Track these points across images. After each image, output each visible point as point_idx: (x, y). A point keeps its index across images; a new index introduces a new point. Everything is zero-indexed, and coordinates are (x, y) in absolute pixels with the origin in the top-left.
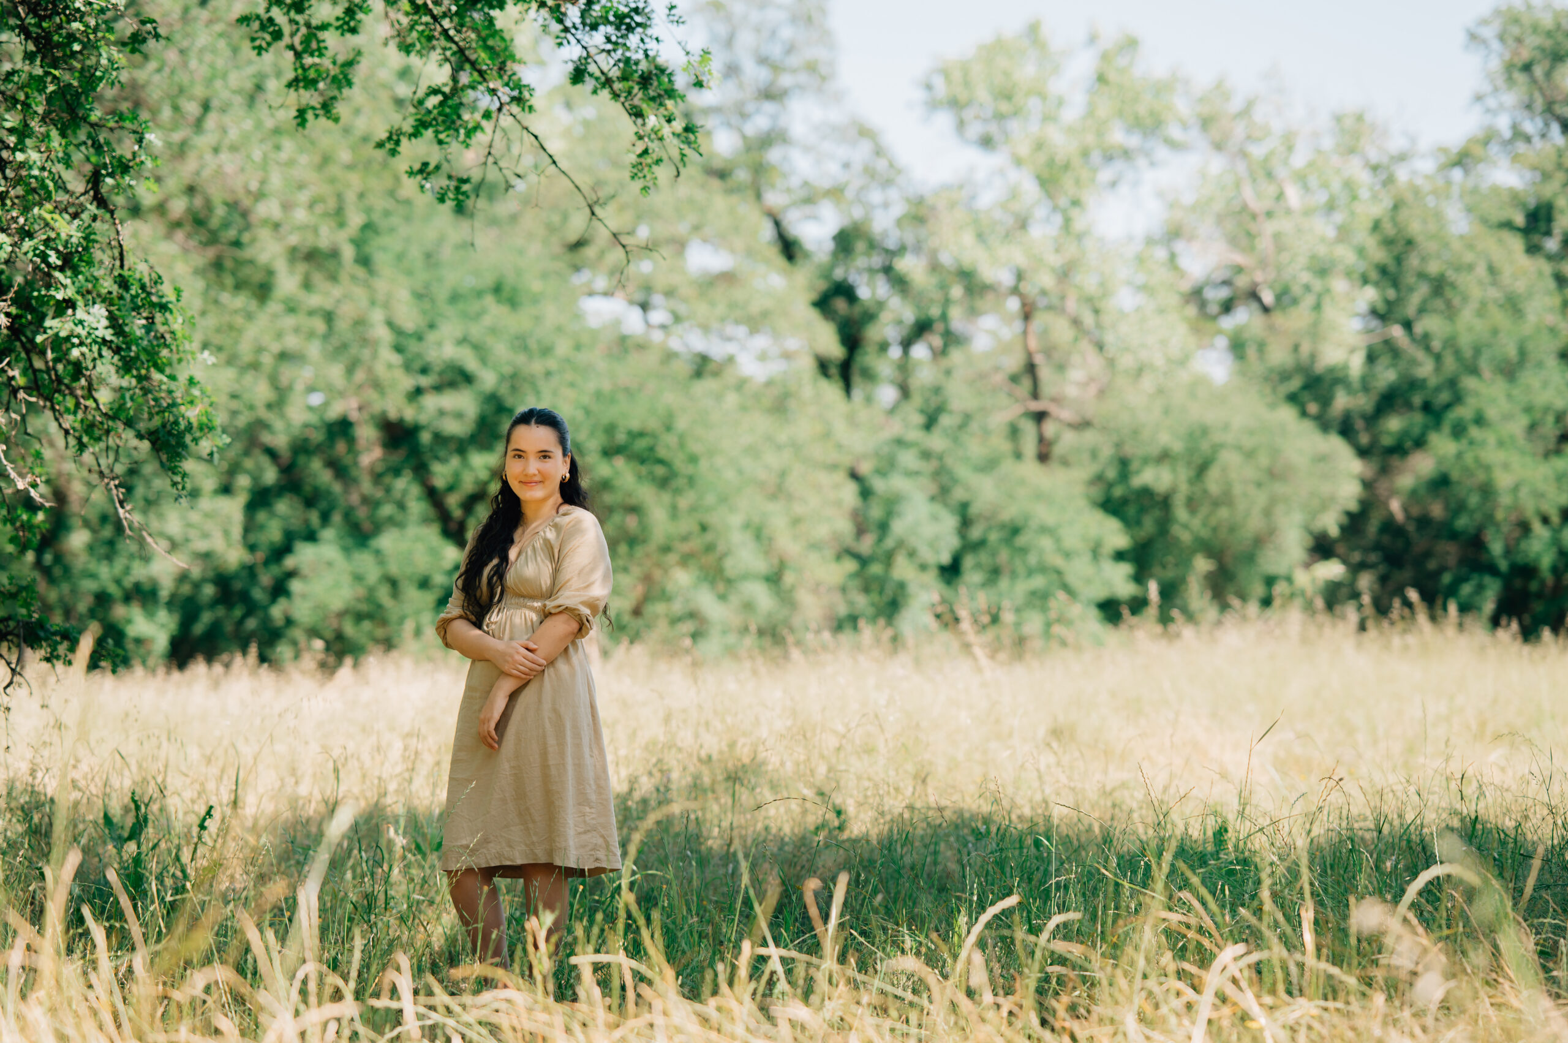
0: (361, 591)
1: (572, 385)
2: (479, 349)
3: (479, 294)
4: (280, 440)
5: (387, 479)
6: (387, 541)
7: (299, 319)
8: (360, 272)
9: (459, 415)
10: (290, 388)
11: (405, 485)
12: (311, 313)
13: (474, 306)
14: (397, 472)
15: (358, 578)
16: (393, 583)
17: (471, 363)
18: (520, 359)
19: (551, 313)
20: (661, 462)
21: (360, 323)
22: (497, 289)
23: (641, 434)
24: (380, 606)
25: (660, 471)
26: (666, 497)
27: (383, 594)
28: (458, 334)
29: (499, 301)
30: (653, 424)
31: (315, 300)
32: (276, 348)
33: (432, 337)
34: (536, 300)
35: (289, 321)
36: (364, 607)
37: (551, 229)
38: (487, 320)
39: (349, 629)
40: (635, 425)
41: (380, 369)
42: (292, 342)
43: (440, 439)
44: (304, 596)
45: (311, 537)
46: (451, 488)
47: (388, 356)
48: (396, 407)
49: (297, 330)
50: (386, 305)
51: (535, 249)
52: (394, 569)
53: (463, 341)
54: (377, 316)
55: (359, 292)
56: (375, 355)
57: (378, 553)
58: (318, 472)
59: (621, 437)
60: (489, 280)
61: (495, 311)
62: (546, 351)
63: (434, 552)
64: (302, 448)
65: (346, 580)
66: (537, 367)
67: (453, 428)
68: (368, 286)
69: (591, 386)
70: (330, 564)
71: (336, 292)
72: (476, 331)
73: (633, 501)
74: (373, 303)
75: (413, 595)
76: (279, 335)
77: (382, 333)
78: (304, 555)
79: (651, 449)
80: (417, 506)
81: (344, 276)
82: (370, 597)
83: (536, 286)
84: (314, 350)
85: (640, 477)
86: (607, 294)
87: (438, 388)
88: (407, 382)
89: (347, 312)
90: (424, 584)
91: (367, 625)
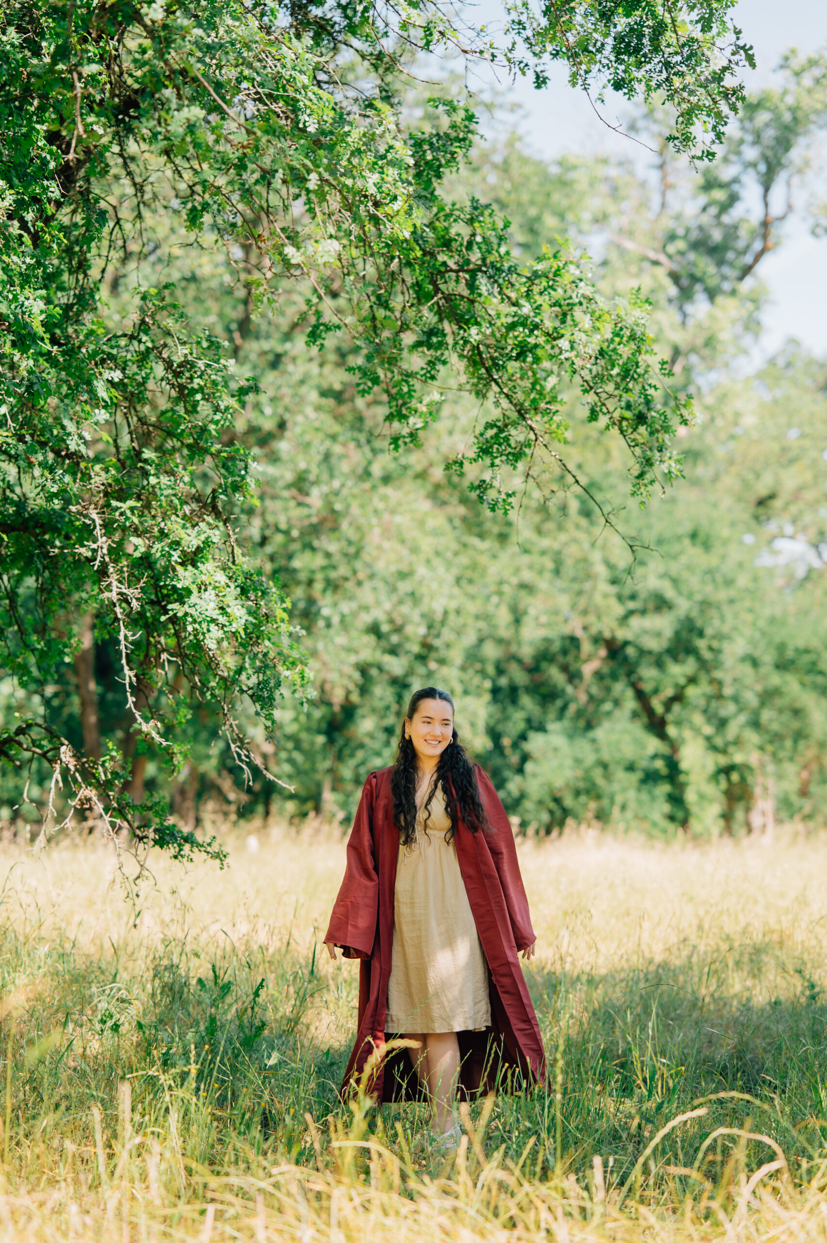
0: (580, 773)
1: (750, 610)
2: (675, 582)
3: (679, 538)
4: (527, 652)
5: (608, 681)
6: (600, 733)
7: (535, 558)
8: (584, 522)
9: (658, 634)
10: (525, 613)
11: (620, 687)
12: (543, 553)
13: (676, 548)
14: (614, 677)
15: (578, 761)
16: (605, 766)
17: (669, 593)
18: (709, 588)
19: (735, 554)
20: (821, 673)
21: (584, 562)
22: (694, 536)
23: (807, 651)
24: (594, 784)
25: (821, 680)
27: (597, 775)
28: (661, 569)
29: (694, 544)
31: (545, 543)
32: (515, 581)
33: (639, 571)
34: (725, 542)
35: (525, 559)
36: (581, 785)
37: (747, 485)
38: (684, 559)
39: (568, 801)
40: (801, 643)
41: (598, 599)
42: (527, 576)
43: (643, 652)
44: (534, 775)
45: (541, 728)
46: (656, 691)
47: (604, 587)
48: (608, 626)
49: (531, 567)
50: (604, 547)
51: (727, 502)
52: (606, 756)
53: (665, 575)
54: (596, 557)
55: (582, 536)
56: (594, 588)
57: (593, 741)
58: (556, 675)
59: (790, 654)
60: (687, 527)
61: (693, 553)
62: (729, 582)
63: (638, 743)
64: (544, 657)
65: (569, 762)
66: (722, 595)
67: (653, 644)
68: (588, 532)
69: (767, 612)
70: (556, 750)
71: (563, 537)
72: (675, 568)
73: (798, 705)
74: (593, 545)
75: (620, 775)
76: (517, 570)
77: (601, 570)
78: (536, 743)
79: (814, 664)
80: (630, 703)
81: (569, 525)
82: (587, 778)
83: (725, 532)
84: (543, 584)
85: (803, 684)
86: (792, 537)
87: (643, 612)
88: (619, 610)
89: (572, 552)
90: (631, 768)
91: (583, 799)
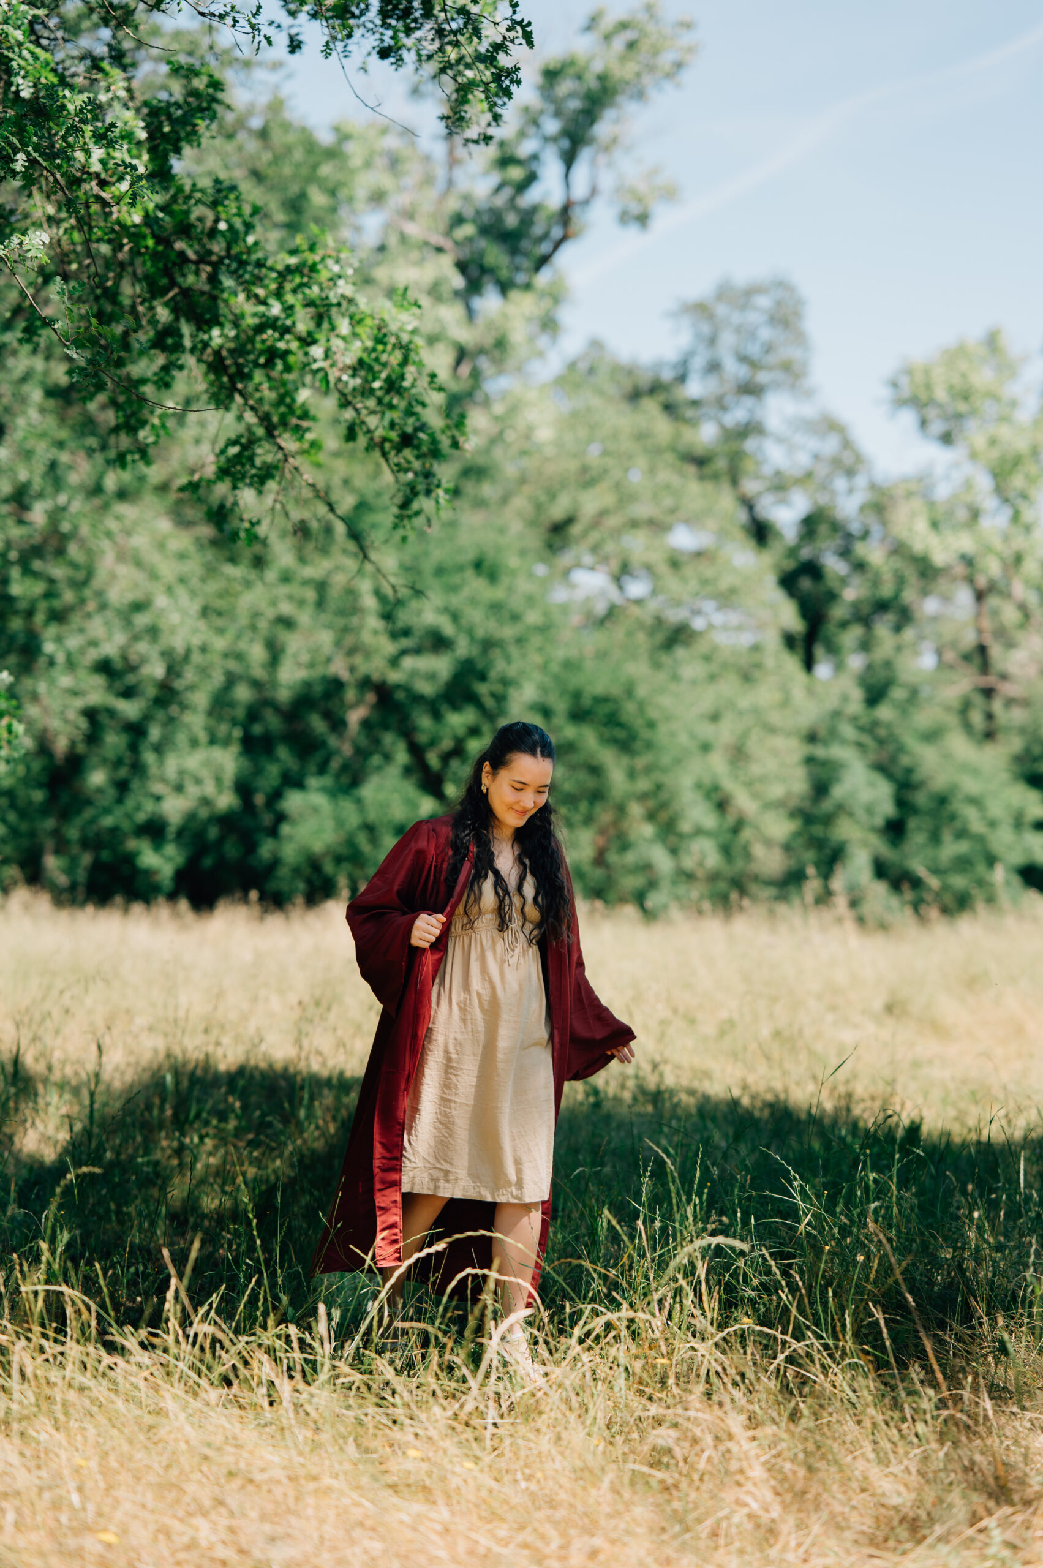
0: (342, 836)
1: (540, 649)
2: (455, 617)
3: (461, 568)
4: (284, 695)
5: (377, 731)
6: (368, 791)
9: (433, 677)
10: (284, 650)
11: (391, 738)
12: (306, 583)
13: (456, 579)
14: (384, 726)
15: (340, 822)
16: (371, 829)
17: (448, 629)
18: (493, 625)
19: (524, 587)
20: (622, 726)
21: (351, 592)
22: (478, 565)
23: (606, 700)
25: (621, 734)
26: (625, 760)
27: (362, 840)
28: (441, 603)
29: (479, 576)
30: (616, 691)
31: (309, 572)
32: (270, 613)
33: (416, 603)
34: (513, 573)
35: (283, 590)
36: (344, 851)
37: (539, 507)
38: (466, 592)
39: (329, 868)
40: (599, 691)
41: (366, 637)
42: (286, 608)
43: (418, 699)
44: (291, 838)
45: (299, 784)
46: (432, 743)
47: (373, 622)
48: (376, 667)
49: (290, 598)
51: (516, 527)
52: (372, 816)
53: (444, 610)
54: (365, 587)
56: (362, 624)
57: (359, 801)
58: (317, 724)
59: (586, 702)
60: (470, 556)
61: (476, 585)
62: (516, 618)
63: (410, 803)
64: (304, 702)
65: (329, 824)
66: (508, 632)
67: (426, 689)
69: (560, 654)
70: (315, 809)
71: (328, 564)
72: (456, 601)
73: (595, 762)
76: (274, 603)
77: (370, 602)
78: (293, 801)
79: (613, 714)
80: (402, 757)
81: (335, 549)
82: (350, 842)
83: (514, 562)
84: (304, 618)
85: (601, 738)
86: (592, 569)
87: (418, 651)
88: (389, 647)
89: (339, 580)
91: (343, 865)
